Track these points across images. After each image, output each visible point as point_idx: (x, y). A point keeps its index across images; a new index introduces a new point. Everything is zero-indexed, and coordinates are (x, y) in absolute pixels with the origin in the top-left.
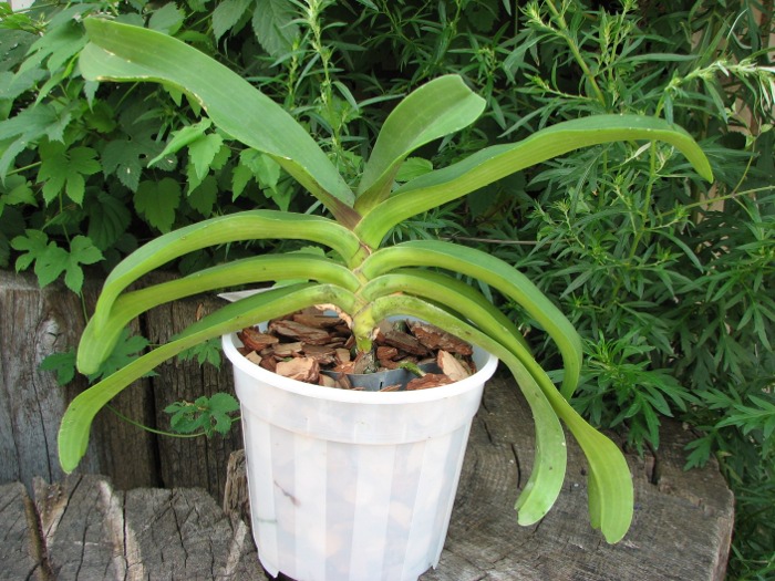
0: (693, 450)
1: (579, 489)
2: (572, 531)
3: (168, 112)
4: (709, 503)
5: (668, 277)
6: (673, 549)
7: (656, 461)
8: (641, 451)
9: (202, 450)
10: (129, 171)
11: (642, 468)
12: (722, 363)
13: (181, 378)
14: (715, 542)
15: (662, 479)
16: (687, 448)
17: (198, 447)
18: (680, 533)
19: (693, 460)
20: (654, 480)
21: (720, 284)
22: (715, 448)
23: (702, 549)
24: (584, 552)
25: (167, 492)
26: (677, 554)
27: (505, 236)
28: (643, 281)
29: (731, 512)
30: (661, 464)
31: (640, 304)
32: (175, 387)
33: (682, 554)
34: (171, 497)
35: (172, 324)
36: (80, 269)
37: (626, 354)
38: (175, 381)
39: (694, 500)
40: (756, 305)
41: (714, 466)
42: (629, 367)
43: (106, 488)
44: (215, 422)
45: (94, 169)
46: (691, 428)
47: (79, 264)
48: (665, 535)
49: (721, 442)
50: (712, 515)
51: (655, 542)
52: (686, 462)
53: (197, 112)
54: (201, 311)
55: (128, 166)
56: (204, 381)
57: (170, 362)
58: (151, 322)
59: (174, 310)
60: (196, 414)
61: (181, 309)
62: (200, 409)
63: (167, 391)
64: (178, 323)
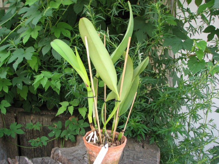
1: (129, 150)
2: (129, 158)
3: (29, 71)
4: (155, 151)
5: (144, 105)
6: (150, 160)
7: (143, 144)
8: (140, 141)
9: (33, 152)
11: (140, 145)
12: (155, 122)
13: (28, 134)
15: (145, 147)
16: (149, 140)
18: (151, 156)
19: (151, 142)
20: (143, 147)
21: (154, 106)
22: (155, 140)
23: (155, 159)
24: (133, 162)
28: (139, 106)
29: (160, 152)
31: (138, 110)
32: (26, 136)
33: (151, 160)
34: (43, 159)
35: (25, 121)
36: (5, 108)
37: (136, 121)
38: (26, 135)
39: (152, 150)
40: (161, 109)
41: (155, 144)
42: (137, 124)
43: (27, 159)
44: (42, 143)
45: (10, 84)
46: (149, 136)
47: (4, 107)
48: (148, 157)
49: (156, 138)
50: (156, 153)
51: (146, 159)
52: (149, 143)
53: (36, 70)
54: (32, 117)
55: (19, 84)
56: (34, 134)
57: (25, 130)
58: (19, 120)
59: (26, 117)
60: (38, 142)
61: (27, 117)
62: (38, 140)
63: (24, 138)
64: (26, 120)
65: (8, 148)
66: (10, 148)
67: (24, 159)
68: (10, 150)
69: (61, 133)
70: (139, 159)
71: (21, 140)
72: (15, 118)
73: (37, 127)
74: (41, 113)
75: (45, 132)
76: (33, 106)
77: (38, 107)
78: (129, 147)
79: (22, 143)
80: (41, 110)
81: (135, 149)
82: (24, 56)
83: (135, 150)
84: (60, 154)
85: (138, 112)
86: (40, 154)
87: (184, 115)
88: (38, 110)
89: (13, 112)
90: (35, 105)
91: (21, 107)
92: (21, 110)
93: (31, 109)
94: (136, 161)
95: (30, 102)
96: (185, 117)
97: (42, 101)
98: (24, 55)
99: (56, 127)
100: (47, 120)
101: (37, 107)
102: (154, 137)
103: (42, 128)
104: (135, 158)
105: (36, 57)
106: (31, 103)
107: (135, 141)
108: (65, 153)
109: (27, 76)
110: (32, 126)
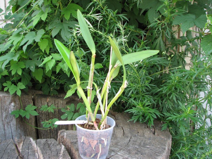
0: (163, 127)
1: (137, 136)
2: (135, 144)
3: (41, 53)
4: (166, 138)
6: (157, 147)
7: (155, 130)
8: (151, 127)
9: (49, 133)
10: (32, 67)
11: (151, 131)
13: (44, 116)
14: (166, 145)
15: (156, 133)
16: (162, 126)
17: (48, 132)
18: (159, 144)
19: (163, 129)
22: (168, 127)
23: (163, 147)
24: (138, 148)
25: (46, 139)
26: (158, 148)
27: (119, 80)
29: (171, 139)
30: (156, 130)
32: (42, 118)
33: (159, 148)
34: (47, 141)
35: (41, 103)
37: (146, 105)
39: (163, 137)
41: (168, 130)
43: (31, 139)
44: (53, 125)
45: (24, 67)
46: (163, 122)
47: (20, 89)
48: (156, 144)
49: (170, 125)
50: (166, 140)
51: (154, 146)
52: (161, 129)
53: (48, 53)
54: (48, 100)
56: (50, 116)
57: (41, 112)
58: (36, 103)
59: (42, 100)
60: (49, 123)
61: (43, 99)
62: (50, 122)
63: (40, 119)
64: (43, 103)
65: (26, 129)
66: (27, 128)
67: (29, 139)
68: (28, 131)
69: (73, 116)
70: (146, 146)
71: (38, 121)
72: (33, 100)
73: (51, 110)
74: (59, 96)
75: (60, 114)
76: (51, 88)
77: (56, 90)
78: (138, 132)
79: (38, 125)
80: (58, 93)
81: (145, 135)
82: (34, 38)
83: (144, 136)
84: (65, 137)
85: (146, 95)
88: (56, 93)
89: (31, 95)
90: (53, 88)
91: (41, 90)
92: (40, 92)
93: (49, 92)
94: (142, 148)
97: (55, 84)
99: (69, 110)
100: (62, 102)
101: (55, 90)
102: (167, 124)
103: (57, 111)
104: (142, 144)
105: (47, 40)
106: (49, 86)
107: (146, 127)
108: (70, 135)
109: (39, 59)
110: (46, 108)
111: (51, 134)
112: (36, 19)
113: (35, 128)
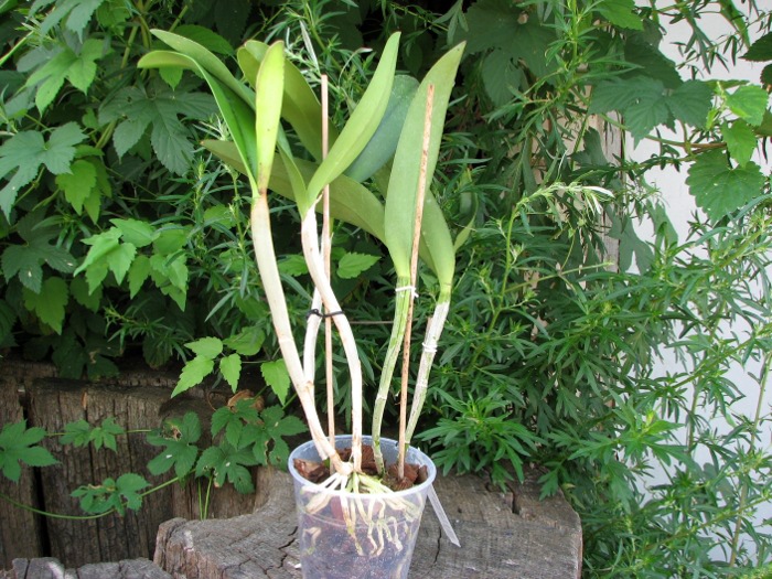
0: (543, 483)
1: (460, 524)
2: (464, 558)
3: (66, 219)
4: (563, 524)
5: (519, 345)
6: (542, 563)
7: (514, 496)
8: (504, 488)
10: (30, 274)
11: (505, 502)
12: (563, 410)
13: (71, 464)
14: (573, 552)
15: (523, 510)
16: (539, 481)
18: (547, 549)
19: (546, 491)
20: (515, 511)
21: (558, 349)
22: (561, 481)
23: (565, 559)
24: (478, 573)
25: (115, 565)
26: (547, 566)
28: (499, 350)
29: (580, 529)
30: (518, 499)
31: (494, 367)
32: (65, 473)
33: (551, 564)
34: (120, 569)
35: (60, 413)
37: (488, 409)
39: (551, 523)
40: (586, 363)
41: (560, 495)
42: (493, 420)
43: (56, 568)
44: (124, 500)
46: (537, 467)
48: (535, 552)
49: (565, 474)
50: (566, 533)
51: (529, 558)
52: (540, 493)
53: (95, 218)
54: (87, 399)
55: (28, 270)
56: (94, 464)
57: (59, 449)
58: (37, 413)
59: (62, 400)
60: (107, 495)
61: (67, 399)
62: (109, 490)
63: (57, 477)
64: (65, 411)
67: (47, 569)
69: (198, 458)
70: (504, 561)
71: (46, 488)
72: (22, 403)
73: (106, 436)
74: (124, 383)
75: (136, 453)
76: (92, 354)
77: (111, 359)
78: (460, 511)
79: (49, 500)
80: (120, 369)
81: (486, 518)
82: (42, 159)
83: (484, 523)
84: (190, 546)
85: (494, 372)
86: (119, 539)
87: (674, 384)
88: (112, 371)
89: (14, 381)
90: (98, 351)
91: (48, 359)
92: (47, 371)
93: (85, 367)
94: (490, 568)
95: (79, 339)
96: (677, 389)
97: (122, 337)
98: (44, 155)
99: (178, 436)
100: (142, 408)
101: (108, 361)
102: (555, 471)
103: (125, 441)
104: (488, 555)
105: (91, 165)
106: (83, 345)
107: (483, 488)
108: (210, 540)
109: (60, 241)
110: (85, 432)
111: (102, 532)
112: (48, 81)
113: (34, 513)
